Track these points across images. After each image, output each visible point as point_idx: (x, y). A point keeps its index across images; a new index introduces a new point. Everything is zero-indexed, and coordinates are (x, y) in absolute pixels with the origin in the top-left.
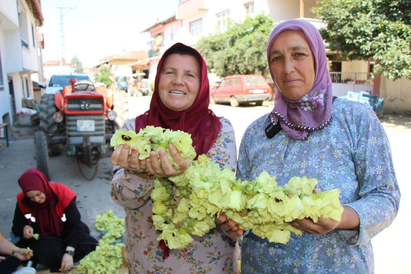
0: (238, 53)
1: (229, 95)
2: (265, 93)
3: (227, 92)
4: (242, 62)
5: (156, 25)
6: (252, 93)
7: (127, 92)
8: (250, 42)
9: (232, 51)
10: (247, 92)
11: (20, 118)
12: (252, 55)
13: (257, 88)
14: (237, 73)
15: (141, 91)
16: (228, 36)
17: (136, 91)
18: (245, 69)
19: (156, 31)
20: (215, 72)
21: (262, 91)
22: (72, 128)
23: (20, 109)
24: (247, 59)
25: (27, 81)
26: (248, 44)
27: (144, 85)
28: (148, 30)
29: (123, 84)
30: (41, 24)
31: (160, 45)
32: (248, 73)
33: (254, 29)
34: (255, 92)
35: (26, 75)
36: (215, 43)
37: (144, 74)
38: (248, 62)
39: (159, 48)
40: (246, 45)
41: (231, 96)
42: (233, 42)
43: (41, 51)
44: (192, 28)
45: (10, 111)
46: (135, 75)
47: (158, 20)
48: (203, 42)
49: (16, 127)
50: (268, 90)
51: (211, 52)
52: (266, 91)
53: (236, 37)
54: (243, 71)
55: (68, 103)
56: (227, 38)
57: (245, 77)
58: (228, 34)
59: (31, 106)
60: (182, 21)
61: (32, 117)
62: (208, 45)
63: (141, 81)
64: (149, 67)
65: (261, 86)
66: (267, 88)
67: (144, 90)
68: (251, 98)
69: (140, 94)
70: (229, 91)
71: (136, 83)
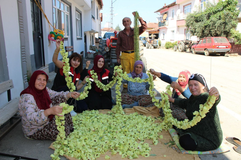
0: (211, 24)
1: (204, 49)
2: (227, 48)
3: (203, 47)
4: (214, 29)
5: (164, 8)
6: (218, 48)
7: (145, 46)
8: (220, 16)
9: (208, 22)
10: (215, 47)
11: (89, 54)
12: (220, 24)
13: (221, 45)
14: (209, 35)
15: (153, 45)
16: (206, 13)
17: (151, 45)
18: (215, 33)
19: (164, 11)
20: (196, 35)
21: (225, 47)
22: (113, 55)
23: (89, 50)
24: (217, 27)
25: (93, 36)
26: (218, 18)
27: (155, 42)
28: (159, 11)
29: (144, 41)
30: (101, 7)
31: (165, 20)
32: (217, 35)
33: (224, 8)
34: (220, 47)
35: (92, 34)
36: (197, 18)
37: (155, 36)
38: (218, 29)
39: (165, 21)
40: (217, 19)
41: (205, 49)
42: (209, 17)
43: (100, 22)
44: (185, 9)
45: (84, 50)
46: (150, 36)
47: (165, 4)
48: (190, 17)
49: (86, 59)
51: (195, 22)
52: (227, 47)
53: (211, 14)
54: (213, 34)
55: (112, 42)
56: (206, 14)
57: (214, 38)
58: (206, 12)
59: (94, 49)
60: (179, 5)
61: (94, 54)
62: (193, 19)
63: (153, 40)
64: (159, 32)
65: (225, 44)
66: (228, 45)
67: (155, 45)
68: (218, 51)
69: (153, 47)
70: (204, 46)
71: (150, 41)
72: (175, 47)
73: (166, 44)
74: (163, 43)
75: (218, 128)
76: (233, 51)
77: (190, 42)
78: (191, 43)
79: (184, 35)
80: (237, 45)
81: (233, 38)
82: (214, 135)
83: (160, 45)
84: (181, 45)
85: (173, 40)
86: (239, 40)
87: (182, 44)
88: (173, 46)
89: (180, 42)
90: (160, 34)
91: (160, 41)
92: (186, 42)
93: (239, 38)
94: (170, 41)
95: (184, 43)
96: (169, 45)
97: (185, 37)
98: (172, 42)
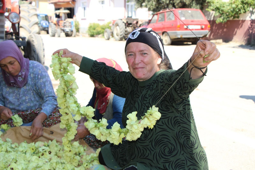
1: (161, 32)
2: (202, 29)
3: (159, 29)
6: (187, 29)
7: (48, 33)
10: (181, 28)
14: (171, 6)
15: (64, 31)
17: (59, 30)
18: (181, 2)
20: (146, 6)
21: (199, 27)
27: (67, 24)
29: (44, 23)
34: (190, 27)
37: (68, 11)
41: (163, 33)
46: (58, 12)
50: (206, 26)
52: (203, 27)
54: (178, 4)
57: (179, 11)
63: (64, 20)
64: (74, 4)
65: (198, 21)
66: (205, 23)
67: (67, 29)
68: (186, 35)
69: (63, 34)
70: (162, 27)
71: (58, 22)
72: (106, 31)
73: (90, 27)
74: (84, 26)
75: (196, 146)
76: (213, 36)
77: (135, 22)
78: (137, 23)
79: (124, 8)
80: (221, 24)
81: (213, 10)
82: (189, 163)
83: (78, 30)
84: (118, 27)
85: (104, 20)
86: (223, 14)
87: (120, 25)
88: (103, 30)
89: (115, 22)
90: (78, 7)
91: (78, 22)
92: (127, 22)
93: (222, 11)
94: (97, 22)
95: (124, 24)
96: (94, 29)
97: (126, 13)
98: (101, 24)
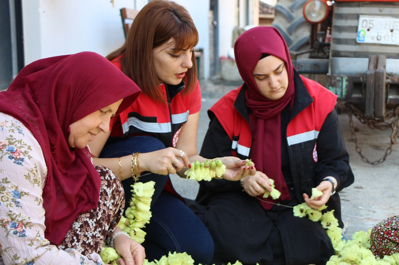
11: (227, 64)
22: (344, 35)
